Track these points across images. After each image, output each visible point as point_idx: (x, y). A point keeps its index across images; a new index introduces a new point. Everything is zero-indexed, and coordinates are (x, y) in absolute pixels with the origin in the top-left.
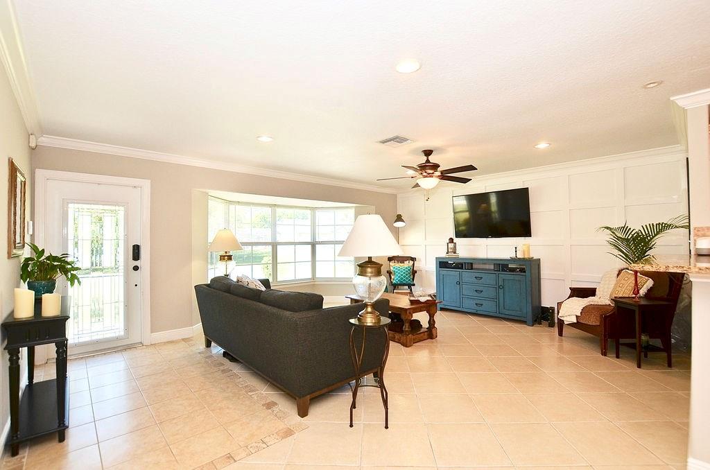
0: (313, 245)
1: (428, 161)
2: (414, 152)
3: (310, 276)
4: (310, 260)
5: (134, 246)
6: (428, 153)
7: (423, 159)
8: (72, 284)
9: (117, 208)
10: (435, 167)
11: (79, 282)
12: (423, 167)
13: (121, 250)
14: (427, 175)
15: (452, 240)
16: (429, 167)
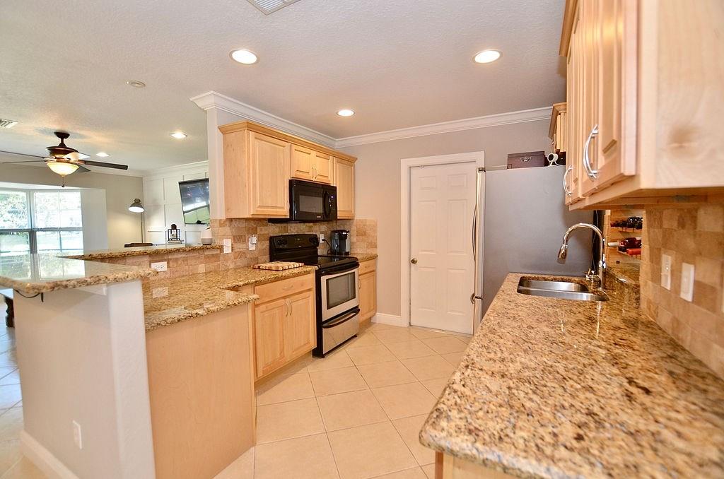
0: (32, 232)
1: (62, 145)
6: (62, 135)
12: (54, 151)
14: (59, 160)
15: (174, 227)
16: (60, 151)
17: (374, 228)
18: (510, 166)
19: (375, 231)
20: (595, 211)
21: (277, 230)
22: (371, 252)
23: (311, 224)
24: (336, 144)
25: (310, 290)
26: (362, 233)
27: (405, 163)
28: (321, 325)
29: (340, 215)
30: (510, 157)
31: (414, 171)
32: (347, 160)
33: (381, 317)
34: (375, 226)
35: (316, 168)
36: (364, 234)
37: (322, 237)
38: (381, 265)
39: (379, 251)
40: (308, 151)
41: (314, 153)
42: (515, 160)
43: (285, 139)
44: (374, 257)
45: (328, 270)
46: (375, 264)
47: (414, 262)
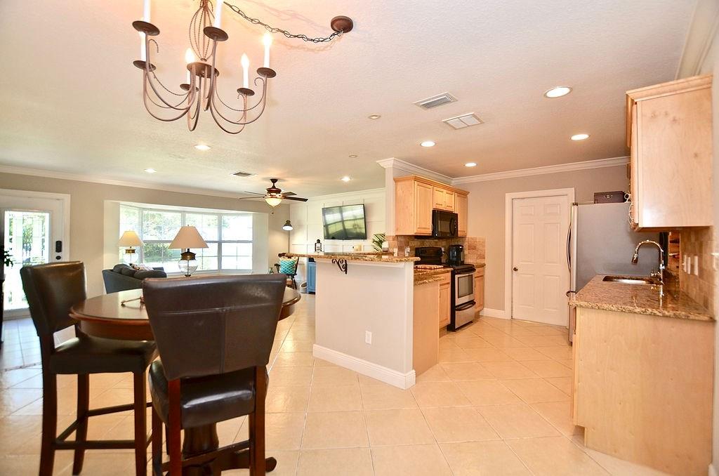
0: (220, 243)
1: (274, 187)
2: (265, 179)
3: (216, 268)
4: (217, 255)
5: (57, 242)
6: (274, 181)
7: (271, 185)
8: (8, 265)
9: (44, 214)
10: (278, 191)
11: (12, 264)
12: (270, 191)
13: (47, 244)
14: (272, 197)
15: (319, 241)
16: (273, 191)
17: (483, 244)
18: (596, 201)
19: (484, 246)
20: (661, 233)
21: (419, 244)
22: (480, 261)
23: (436, 240)
24: (453, 182)
25: (448, 283)
26: (472, 248)
27: (508, 197)
28: (454, 308)
29: (460, 234)
30: (596, 195)
31: (515, 201)
32: (462, 194)
33: (487, 312)
34: (484, 242)
35: (445, 201)
36: (474, 248)
37: (443, 250)
38: (488, 272)
39: (486, 261)
40: (442, 190)
41: (445, 191)
42: (599, 198)
43: (430, 183)
44: (483, 266)
45: (459, 271)
46: (484, 271)
47: (515, 269)
